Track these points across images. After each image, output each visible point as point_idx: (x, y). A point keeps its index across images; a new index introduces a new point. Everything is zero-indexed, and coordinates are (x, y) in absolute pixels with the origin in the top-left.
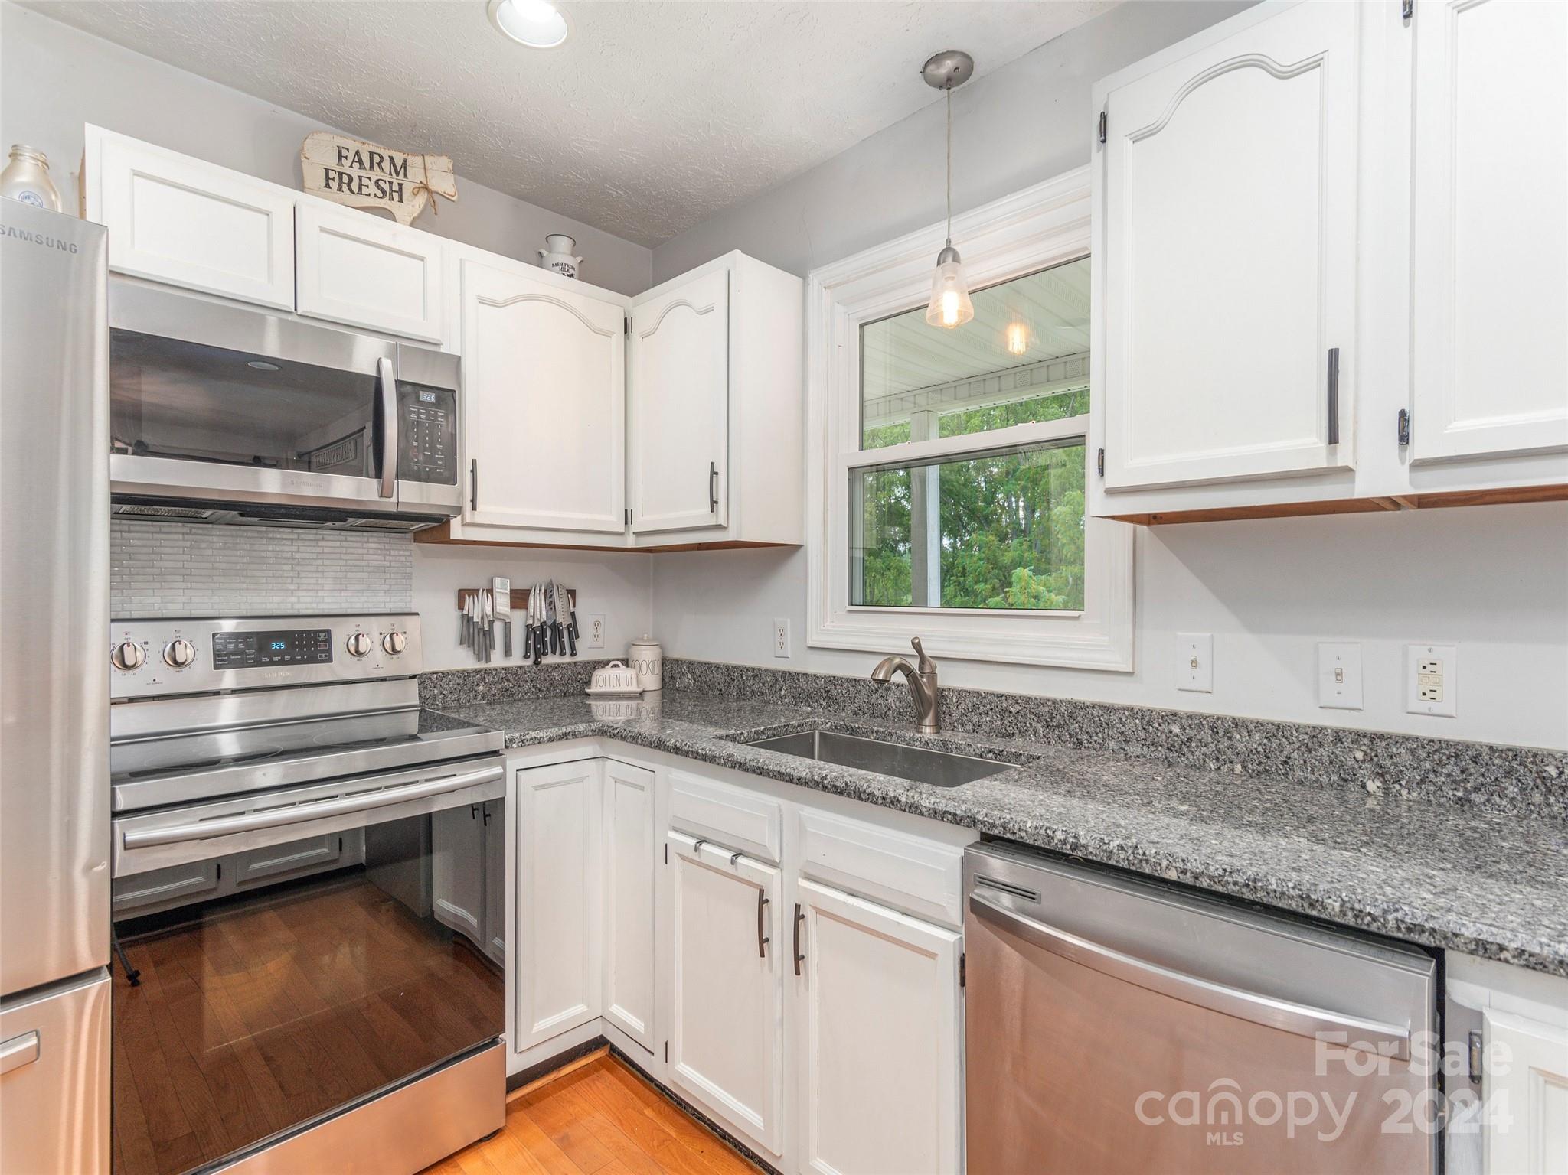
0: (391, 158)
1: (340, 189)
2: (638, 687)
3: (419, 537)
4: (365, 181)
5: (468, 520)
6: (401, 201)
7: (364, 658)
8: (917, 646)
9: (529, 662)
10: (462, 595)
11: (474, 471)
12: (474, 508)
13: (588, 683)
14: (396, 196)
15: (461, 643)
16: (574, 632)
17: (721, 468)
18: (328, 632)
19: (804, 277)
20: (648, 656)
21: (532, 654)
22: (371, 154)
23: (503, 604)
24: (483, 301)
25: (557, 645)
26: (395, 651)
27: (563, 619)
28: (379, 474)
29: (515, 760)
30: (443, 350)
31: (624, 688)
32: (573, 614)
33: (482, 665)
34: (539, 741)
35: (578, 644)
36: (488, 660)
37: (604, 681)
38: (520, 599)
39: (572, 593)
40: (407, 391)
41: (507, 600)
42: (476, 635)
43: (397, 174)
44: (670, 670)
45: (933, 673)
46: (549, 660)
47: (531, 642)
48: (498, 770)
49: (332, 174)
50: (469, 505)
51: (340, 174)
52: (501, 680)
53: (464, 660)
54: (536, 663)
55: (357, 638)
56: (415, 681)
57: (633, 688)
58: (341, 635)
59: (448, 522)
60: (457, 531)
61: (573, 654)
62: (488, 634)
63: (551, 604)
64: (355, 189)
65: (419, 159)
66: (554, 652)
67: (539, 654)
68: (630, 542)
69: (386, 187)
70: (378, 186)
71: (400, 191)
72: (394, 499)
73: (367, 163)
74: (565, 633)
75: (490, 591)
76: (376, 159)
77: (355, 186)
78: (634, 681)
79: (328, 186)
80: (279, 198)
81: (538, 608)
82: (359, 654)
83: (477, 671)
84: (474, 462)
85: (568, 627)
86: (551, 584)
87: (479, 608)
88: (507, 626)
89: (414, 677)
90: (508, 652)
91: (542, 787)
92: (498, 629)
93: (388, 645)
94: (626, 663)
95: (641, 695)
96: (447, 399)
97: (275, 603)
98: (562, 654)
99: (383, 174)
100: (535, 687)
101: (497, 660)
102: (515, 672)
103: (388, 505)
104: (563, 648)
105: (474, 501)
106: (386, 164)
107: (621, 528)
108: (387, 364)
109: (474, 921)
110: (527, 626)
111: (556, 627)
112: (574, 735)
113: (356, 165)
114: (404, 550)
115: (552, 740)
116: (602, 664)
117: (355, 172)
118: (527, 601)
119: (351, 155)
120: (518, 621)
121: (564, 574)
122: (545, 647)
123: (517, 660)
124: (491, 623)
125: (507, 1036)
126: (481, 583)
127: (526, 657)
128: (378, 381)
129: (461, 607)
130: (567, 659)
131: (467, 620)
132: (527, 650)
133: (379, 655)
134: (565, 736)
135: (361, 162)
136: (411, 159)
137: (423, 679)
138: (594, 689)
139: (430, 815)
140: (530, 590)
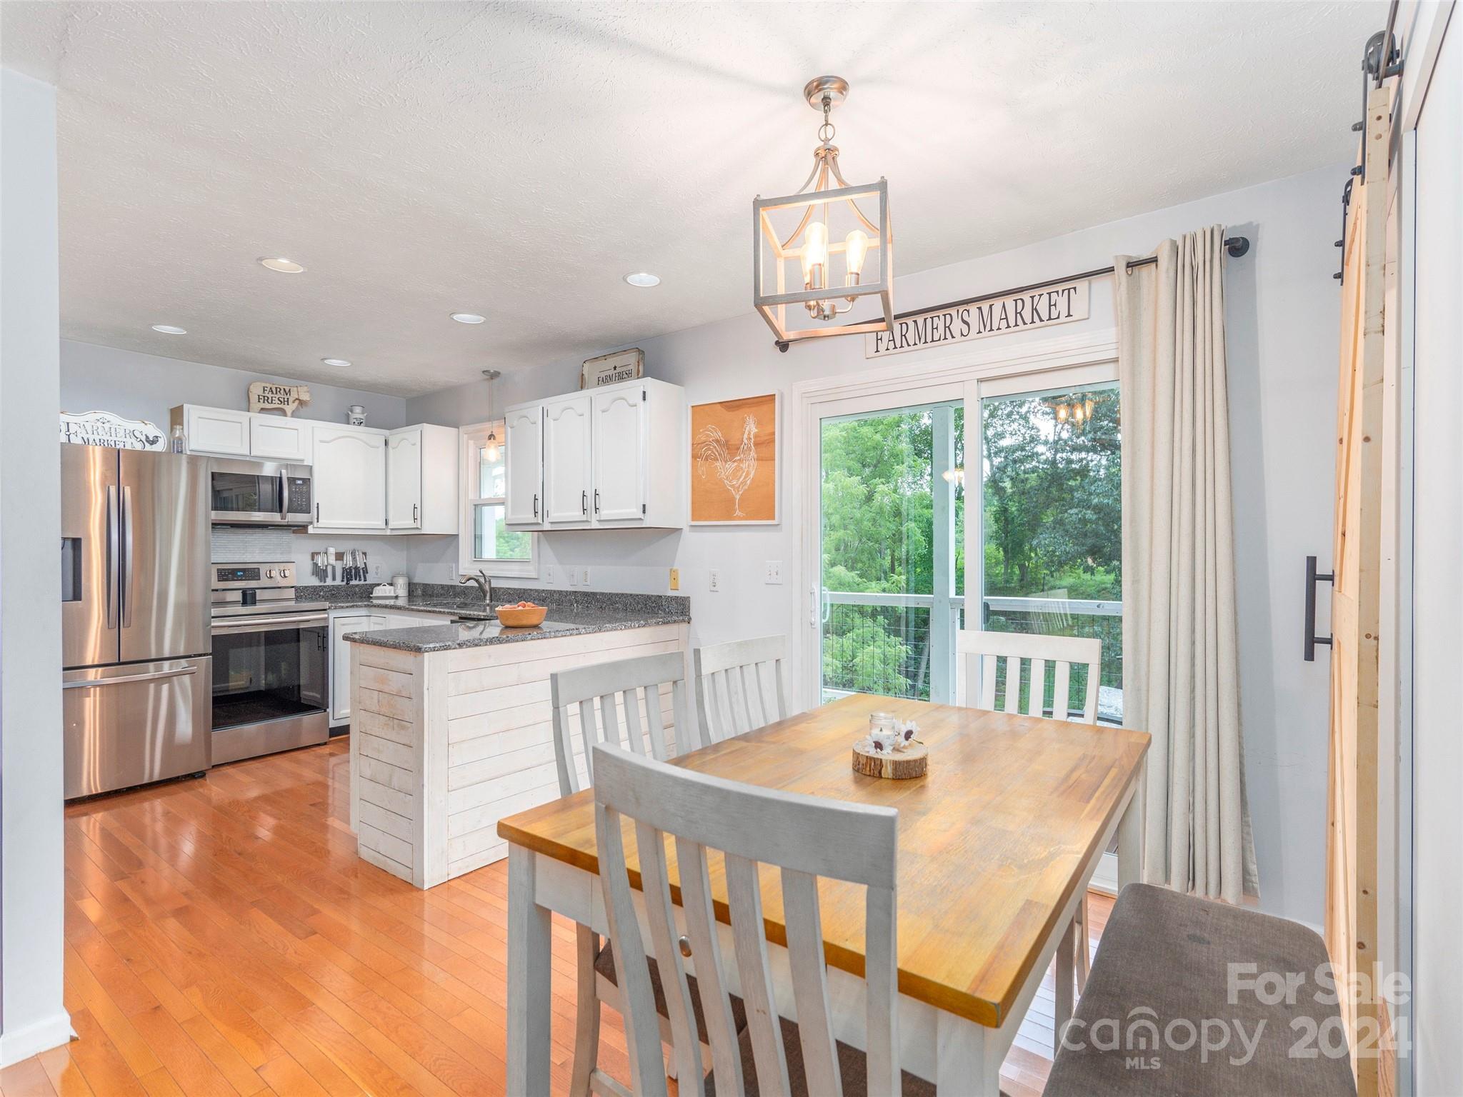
0: (284, 389)
1: (264, 402)
2: (395, 593)
3: (294, 532)
4: (274, 399)
5: (315, 526)
6: (288, 404)
7: (273, 579)
8: (481, 572)
9: (344, 583)
10: (313, 555)
11: (318, 507)
12: (318, 522)
13: (372, 594)
14: (286, 403)
15: (313, 574)
16: (365, 571)
17: (418, 506)
18: (259, 569)
19: (458, 428)
20: (401, 582)
21: (345, 580)
22: (276, 388)
23: (332, 560)
24: (321, 441)
25: (357, 575)
26: (285, 577)
27: (360, 564)
28: (281, 511)
29: (332, 614)
30: (305, 463)
31: (388, 594)
32: (365, 563)
33: (322, 584)
34: (342, 607)
35: (367, 575)
36: (325, 582)
37: (378, 592)
38: (340, 556)
39: (365, 554)
40: (292, 481)
41: (333, 557)
42: (320, 572)
43: (287, 394)
44: (412, 588)
45: (490, 581)
46: (353, 582)
47: (345, 575)
48: (326, 616)
49: (261, 397)
50: (316, 520)
51: (264, 397)
52: (331, 591)
53: (315, 582)
54: (347, 584)
55: (270, 571)
56: (293, 589)
57: (392, 594)
58: (263, 569)
59: (307, 526)
60: (311, 530)
61: (365, 580)
62: (325, 571)
63: (354, 559)
64: (270, 402)
65: (295, 389)
66: (356, 579)
67: (348, 580)
68: (388, 533)
69: (282, 400)
70: (279, 400)
71: (288, 401)
72: (287, 520)
73: (275, 392)
74: (361, 571)
75: (326, 553)
76: (278, 390)
77: (270, 401)
78: (392, 592)
79: (259, 401)
80: (244, 416)
81: (348, 561)
82: (271, 577)
83: (320, 586)
84: (318, 504)
85: (363, 568)
86: (354, 550)
87: (320, 561)
88: (334, 568)
89: (293, 587)
90: (334, 579)
91: (343, 625)
92: (330, 570)
93: (282, 575)
94: (391, 584)
95: (397, 597)
96: (307, 482)
97: (237, 558)
98: (360, 580)
99: (282, 395)
100: (347, 594)
101: (329, 582)
102: (337, 587)
103: (284, 522)
104: (360, 577)
105: (318, 519)
106: (282, 391)
107: (384, 527)
108: (284, 472)
109: (319, 696)
110: (343, 568)
111: (356, 568)
112: (357, 606)
113: (270, 393)
114: (287, 537)
115: (347, 607)
116: (379, 585)
117: (270, 395)
118: (343, 557)
119: (268, 389)
120: (339, 566)
121: (360, 546)
122: (352, 577)
123: (338, 582)
124: (326, 566)
125: (330, 710)
126: (322, 550)
127: (343, 581)
128: (281, 478)
129: (313, 560)
130: (362, 582)
131: (316, 565)
132: (343, 578)
133: (279, 578)
134: (353, 606)
135: (272, 391)
136: (292, 389)
137: (297, 589)
138: (374, 595)
139: (298, 629)
140: (344, 553)
